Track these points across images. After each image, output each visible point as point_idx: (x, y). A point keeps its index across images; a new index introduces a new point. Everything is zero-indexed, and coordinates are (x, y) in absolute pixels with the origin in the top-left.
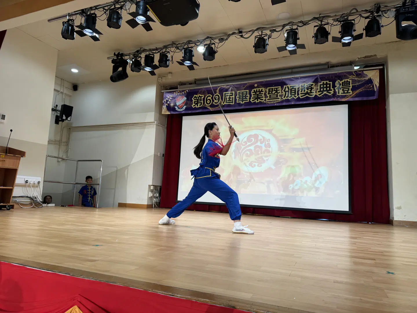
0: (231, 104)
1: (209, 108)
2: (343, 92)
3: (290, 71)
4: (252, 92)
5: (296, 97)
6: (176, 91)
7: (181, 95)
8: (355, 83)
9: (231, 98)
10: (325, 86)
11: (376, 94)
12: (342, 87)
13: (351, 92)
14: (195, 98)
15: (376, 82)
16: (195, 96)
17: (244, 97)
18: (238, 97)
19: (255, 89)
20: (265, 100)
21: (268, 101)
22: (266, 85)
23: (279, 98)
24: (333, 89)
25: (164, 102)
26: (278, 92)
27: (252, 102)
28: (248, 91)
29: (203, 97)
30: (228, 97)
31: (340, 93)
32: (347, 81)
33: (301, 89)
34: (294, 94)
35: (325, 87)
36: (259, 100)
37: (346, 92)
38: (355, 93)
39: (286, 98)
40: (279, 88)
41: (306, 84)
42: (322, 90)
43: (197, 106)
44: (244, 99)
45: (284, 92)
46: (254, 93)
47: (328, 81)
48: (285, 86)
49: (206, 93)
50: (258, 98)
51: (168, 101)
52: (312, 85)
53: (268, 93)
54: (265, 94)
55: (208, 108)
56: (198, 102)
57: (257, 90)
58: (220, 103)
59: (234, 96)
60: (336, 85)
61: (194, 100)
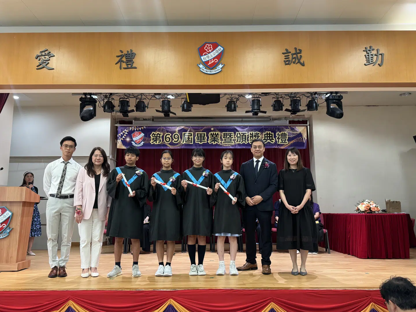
0: (190, 143)
1: (169, 145)
2: (281, 141)
3: (241, 120)
4: (209, 134)
5: (246, 142)
6: (133, 126)
7: (137, 131)
8: (290, 136)
9: (190, 138)
10: (268, 135)
11: (305, 145)
12: (281, 138)
13: (287, 142)
14: (153, 135)
15: (305, 136)
16: (153, 133)
17: (202, 138)
18: (196, 138)
19: (212, 133)
20: (221, 143)
21: (223, 144)
22: (222, 130)
23: (233, 142)
24: (274, 139)
25: (119, 136)
26: (232, 137)
27: (210, 143)
28: (205, 133)
29: (162, 135)
30: (188, 137)
31: (280, 142)
32: (284, 133)
33: (250, 136)
34: (245, 139)
35: (268, 137)
36: (216, 142)
37: (283, 141)
38: (290, 143)
39: (238, 143)
40: (232, 133)
41: (254, 133)
42: (266, 138)
43: (156, 143)
44: (202, 140)
45: (236, 137)
46: (211, 136)
47: (270, 132)
48: (237, 132)
49: (165, 131)
50: (214, 141)
51: (123, 135)
52: (259, 134)
53: (223, 136)
54: (221, 138)
55: (167, 146)
56: (156, 139)
57: (213, 133)
58: (180, 142)
59: (192, 137)
60: (277, 136)
61: (153, 136)
